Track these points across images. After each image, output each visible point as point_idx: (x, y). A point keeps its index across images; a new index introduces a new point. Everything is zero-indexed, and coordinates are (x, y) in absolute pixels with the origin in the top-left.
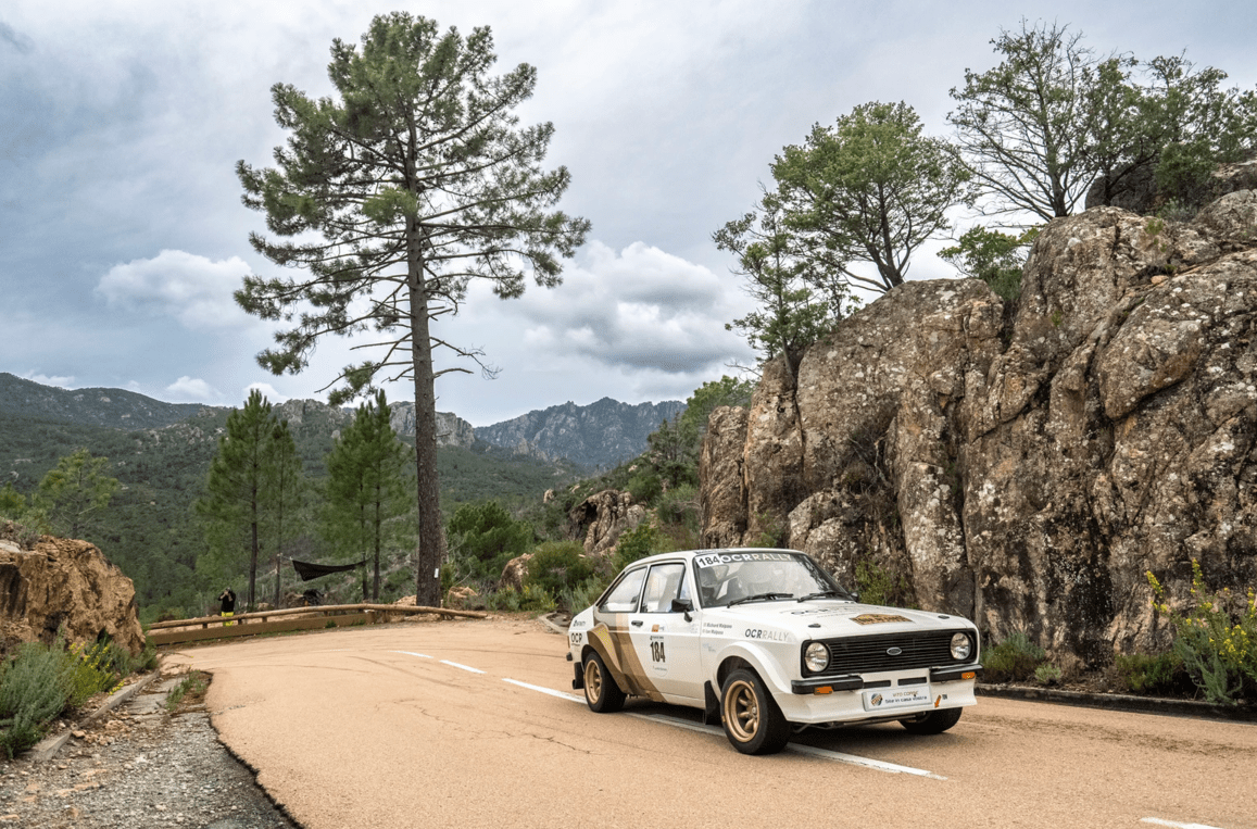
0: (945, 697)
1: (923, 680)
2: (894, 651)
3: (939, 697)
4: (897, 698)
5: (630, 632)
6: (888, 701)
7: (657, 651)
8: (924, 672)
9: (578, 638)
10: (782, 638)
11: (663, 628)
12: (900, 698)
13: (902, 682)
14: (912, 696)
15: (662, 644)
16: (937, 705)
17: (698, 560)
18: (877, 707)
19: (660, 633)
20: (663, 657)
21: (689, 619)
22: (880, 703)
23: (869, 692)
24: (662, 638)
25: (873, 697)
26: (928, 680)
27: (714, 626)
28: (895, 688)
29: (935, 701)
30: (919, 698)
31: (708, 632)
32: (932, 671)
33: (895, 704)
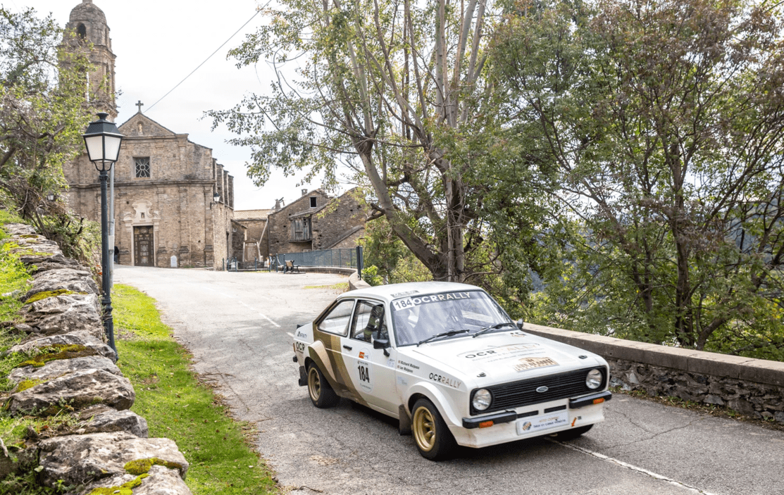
0: (580, 418)
1: (563, 407)
2: (542, 389)
3: (575, 419)
4: (542, 423)
5: (342, 354)
6: (536, 426)
7: (363, 373)
8: (565, 402)
9: (301, 347)
10: (456, 385)
11: (367, 357)
12: (544, 423)
13: (547, 411)
14: (554, 420)
15: (367, 369)
16: (573, 425)
17: (394, 303)
18: (527, 431)
19: (364, 360)
20: (368, 379)
21: (387, 354)
22: (529, 428)
23: (521, 421)
24: (366, 364)
25: (524, 424)
26: (567, 407)
27: (406, 364)
28: (542, 415)
29: (572, 422)
30: (559, 422)
31: (402, 368)
32: (571, 400)
33: (541, 428)
